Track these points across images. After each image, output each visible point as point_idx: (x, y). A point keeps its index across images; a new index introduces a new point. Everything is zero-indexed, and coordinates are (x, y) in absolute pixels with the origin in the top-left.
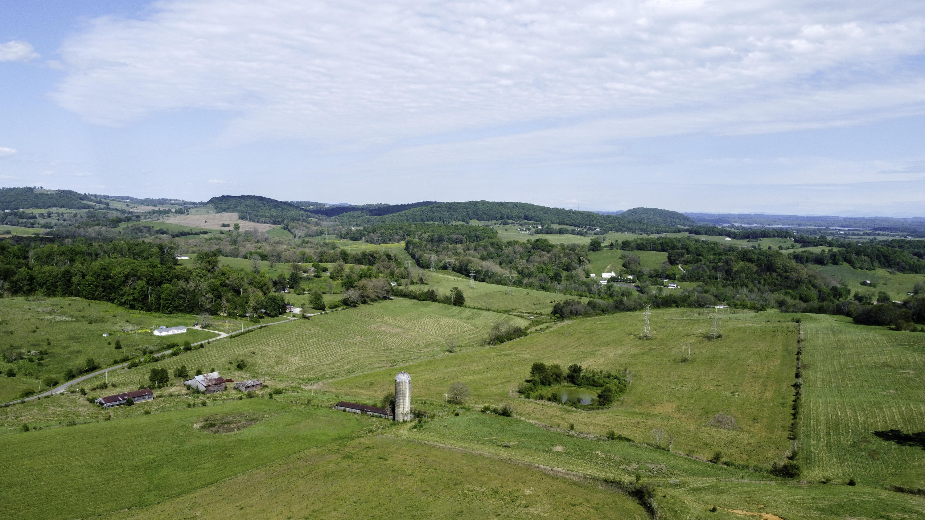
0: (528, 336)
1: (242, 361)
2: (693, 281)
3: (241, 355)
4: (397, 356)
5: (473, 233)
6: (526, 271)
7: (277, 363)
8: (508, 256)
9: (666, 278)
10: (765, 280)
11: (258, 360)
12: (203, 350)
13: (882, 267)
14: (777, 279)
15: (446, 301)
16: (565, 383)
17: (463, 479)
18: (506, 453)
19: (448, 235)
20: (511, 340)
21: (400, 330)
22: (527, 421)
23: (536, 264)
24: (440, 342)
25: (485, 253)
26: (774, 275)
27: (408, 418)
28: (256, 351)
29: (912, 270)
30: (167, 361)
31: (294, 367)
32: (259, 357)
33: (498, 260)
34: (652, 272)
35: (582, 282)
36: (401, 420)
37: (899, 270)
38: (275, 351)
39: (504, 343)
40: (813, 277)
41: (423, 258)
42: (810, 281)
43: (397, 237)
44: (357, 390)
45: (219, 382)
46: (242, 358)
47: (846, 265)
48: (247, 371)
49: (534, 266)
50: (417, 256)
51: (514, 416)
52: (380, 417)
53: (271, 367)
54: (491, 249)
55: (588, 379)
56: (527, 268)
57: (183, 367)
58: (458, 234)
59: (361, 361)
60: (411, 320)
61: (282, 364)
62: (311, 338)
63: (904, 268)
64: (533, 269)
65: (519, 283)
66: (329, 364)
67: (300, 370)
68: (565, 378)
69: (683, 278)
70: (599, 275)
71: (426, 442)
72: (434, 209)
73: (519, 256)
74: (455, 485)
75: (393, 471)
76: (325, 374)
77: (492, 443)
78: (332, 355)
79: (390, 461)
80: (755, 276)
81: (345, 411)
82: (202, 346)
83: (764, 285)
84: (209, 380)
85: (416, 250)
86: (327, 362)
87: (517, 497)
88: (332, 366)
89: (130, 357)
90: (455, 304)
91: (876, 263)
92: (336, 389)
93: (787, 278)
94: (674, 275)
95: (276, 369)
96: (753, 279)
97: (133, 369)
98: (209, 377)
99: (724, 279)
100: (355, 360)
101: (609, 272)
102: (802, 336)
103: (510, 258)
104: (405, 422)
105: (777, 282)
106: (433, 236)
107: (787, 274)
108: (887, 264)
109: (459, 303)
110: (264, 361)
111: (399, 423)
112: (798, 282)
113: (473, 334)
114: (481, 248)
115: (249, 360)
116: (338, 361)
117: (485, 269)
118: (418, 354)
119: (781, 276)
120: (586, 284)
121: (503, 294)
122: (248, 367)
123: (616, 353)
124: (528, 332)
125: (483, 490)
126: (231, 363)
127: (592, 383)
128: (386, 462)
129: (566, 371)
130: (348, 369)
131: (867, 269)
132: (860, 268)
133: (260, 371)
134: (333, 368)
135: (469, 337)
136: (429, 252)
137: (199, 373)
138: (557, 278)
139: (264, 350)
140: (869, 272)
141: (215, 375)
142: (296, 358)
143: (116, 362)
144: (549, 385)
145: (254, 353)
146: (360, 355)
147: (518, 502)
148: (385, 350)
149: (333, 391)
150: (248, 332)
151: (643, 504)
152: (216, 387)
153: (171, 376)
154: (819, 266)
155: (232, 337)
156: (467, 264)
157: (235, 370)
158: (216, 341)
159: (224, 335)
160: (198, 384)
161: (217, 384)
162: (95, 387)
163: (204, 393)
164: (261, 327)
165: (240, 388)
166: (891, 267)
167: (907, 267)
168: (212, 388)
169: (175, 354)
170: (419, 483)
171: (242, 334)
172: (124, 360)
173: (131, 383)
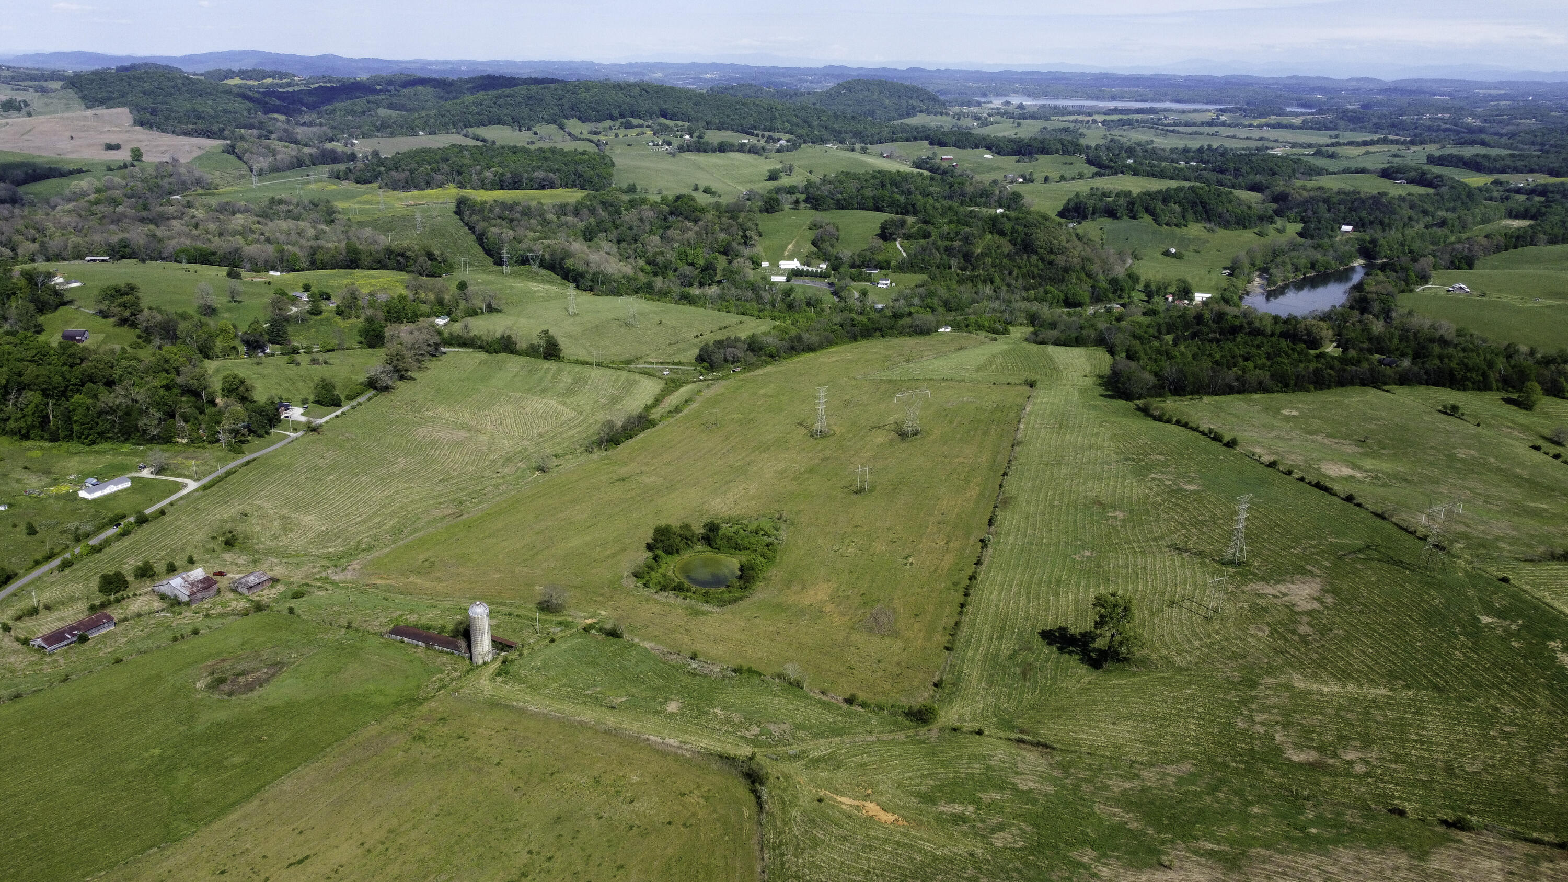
0: (657, 428)
1: (230, 532)
2: (915, 272)
3: (226, 521)
4: (462, 489)
5: (572, 168)
6: (660, 259)
7: (285, 529)
8: (631, 228)
9: (876, 267)
10: (1020, 268)
11: (254, 526)
12: (166, 519)
13: (1197, 221)
14: (1037, 266)
15: (532, 351)
16: (699, 547)
17: (561, 765)
18: (611, 717)
19: (528, 172)
20: (632, 438)
21: (463, 434)
22: (641, 645)
23: (676, 245)
24: (525, 450)
25: (592, 220)
26: (1034, 258)
27: (488, 658)
28: (248, 510)
29: (1238, 224)
30: (116, 547)
31: (311, 535)
32: (254, 520)
33: (614, 235)
34: (856, 257)
35: (747, 283)
36: (481, 662)
37: (1220, 225)
38: (277, 507)
39: (622, 446)
40: (1089, 260)
41: (489, 235)
42: (1083, 268)
43: (439, 178)
44: (411, 579)
45: (207, 583)
46: (228, 526)
47: (1147, 219)
48: (242, 549)
49: (672, 249)
50: (478, 229)
51: (626, 636)
52: (452, 655)
53: (275, 537)
54: (603, 214)
55: (729, 539)
56: (662, 253)
57: (146, 563)
58: (546, 171)
59: (410, 509)
60: (479, 410)
61: (292, 530)
62: (329, 474)
63: (1228, 222)
64: (671, 255)
65: (646, 290)
66: (363, 522)
67: (323, 538)
68: (699, 540)
69: (902, 268)
70: (775, 264)
71: (514, 704)
72: (501, 101)
73: (648, 228)
74: (552, 774)
75: (478, 759)
76: (359, 542)
77: (596, 701)
78: (365, 503)
79: (471, 742)
80: (1006, 261)
81: (402, 642)
82: (162, 512)
83: (1017, 279)
84: (193, 584)
85: (475, 218)
86: (360, 519)
87: (622, 787)
88: (367, 525)
89: (56, 551)
90: (545, 358)
91: (1190, 216)
92: (382, 578)
93: (1051, 263)
94: (888, 262)
95: (284, 541)
96: (1001, 267)
97: (67, 571)
98: (191, 579)
99: (961, 269)
100: (402, 508)
101: (790, 258)
102: (1020, 435)
103: (635, 231)
104: (485, 663)
105: (1036, 271)
106: (503, 174)
107: (1053, 257)
108: (1204, 216)
109: (551, 355)
110: (264, 527)
111: (478, 667)
112: (1066, 270)
113: (575, 427)
114: (585, 211)
115: (240, 528)
116: (375, 513)
117: (593, 268)
118: (493, 482)
119: (1042, 259)
120: (754, 288)
121: (621, 326)
122: (241, 540)
123: (776, 468)
124: (658, 414)
125: (583, 780)
126: (214, 538)
127: (733, 544)
128: (468, 743)
129: (699, 529)
130: (393, 527)
131: (1176, 225)
132: (1167, 224)
133: (261, 546)
134: (370, 529)
135: (571, 433)
136: (499, 221)
137: (172, 569)
138: (707, 274)
139: (260, 507)
140: (1177, 230)
141: (198, 573)
142: (312, 517)
143: (37, 563)
144: (678, 552)
145: (246, 515)
146: (407, 496)
147: (623, 795)
148: (443, 480)
149: (378, 582)
150: (229, 473)
151: (755, 792)
152: (204, 594)
153: (130, 579)
154: (1110, 220)
155: (205, 488)
156: (563, 259)
157: (224, 550)
158: (182, 498)
159: (192, 485)
160: (176, 592)
161: (205, 589)
162: (20, 613)
163: (187, 604)
164: (248, 463)
165: (239, 589)
166: (1210, 221)
167: (1232, 220)
168: (199, 596)
169: (125, 533)
170: (509, 775)
171: (221, 479)
172: (50, 557)
173: (72, 599)
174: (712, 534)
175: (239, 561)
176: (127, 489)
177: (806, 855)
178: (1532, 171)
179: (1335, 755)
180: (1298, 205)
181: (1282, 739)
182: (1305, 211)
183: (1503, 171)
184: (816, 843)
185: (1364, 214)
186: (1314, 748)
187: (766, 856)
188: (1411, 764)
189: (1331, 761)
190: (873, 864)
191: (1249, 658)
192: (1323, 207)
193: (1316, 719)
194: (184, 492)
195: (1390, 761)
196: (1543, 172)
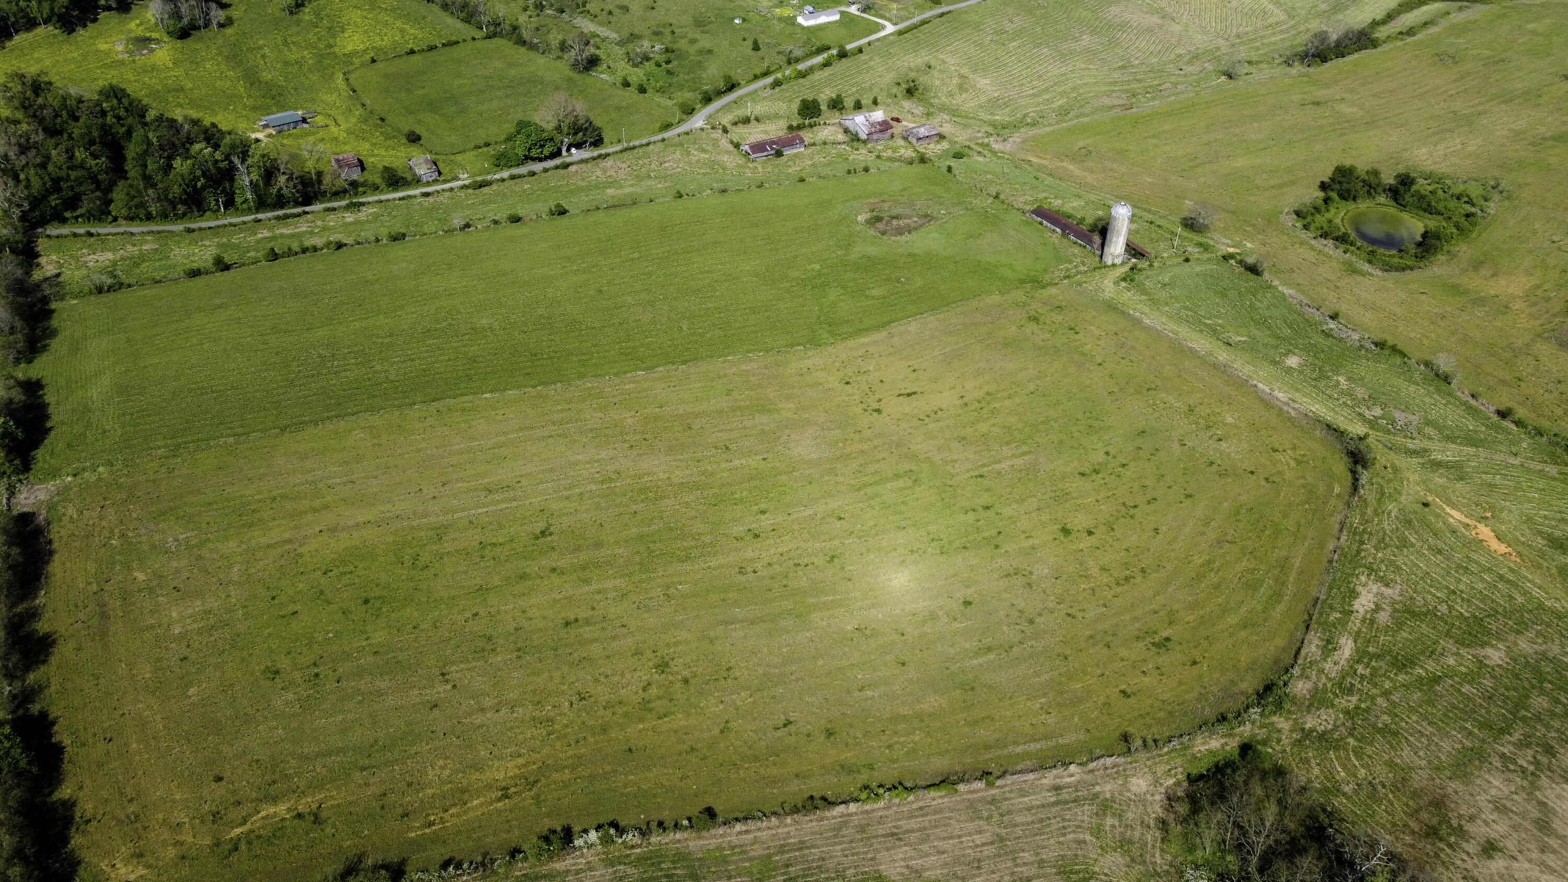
0: (1379, 49)
1: (913, 81)
3: (911, 70)
4: (1139, 81)
7: (962, 88)
11: (934, 80)
12: (863, 57)
16: (1382, 199)
17: (1160, 383)
18: (1224, 355)
20: (1343, 56)
21: (1155, 20)
22: (1280, 288)
24: (1218, 49)
27: (1118, 261)
28: (933, 63)
30: (818, 75)
31: (983, 99)
32: (936, 74)
36: (1109, 263)
38: (958, 65)
39: (1329, 64)
44: (1064, 164)
45: (884, 126)
46: (913, 75)
48: (920, 100)
51: (1266, 276)
52: (1085, 247)
53: (951, 95)
55: (1422, 197)
57: (839, 96)
59: (1081, 91)
61: (966, 91)
62: (1013, 40)
66: (1034, 96)
67: (993, 104)
68: (1384, 191)
71: (1131, 312)
74: (1149, 390)
75: (1083, 354)
76: (1025, 116)
77: (1214, 332)
78: (1040, 77)
79: (1080, 336)
81: (1041, 224)
82: (860, 51)
84: (872, 125)
86: (1031, 92)
87: (1215, 423)
88: (1036, 100)
89: (772, 69)
92: (1038, 157)
95: (958, 99)
97: (777, 89)
98: (872, 120)
100: (1074, 89)
104: (1114, 265)
110: (943, 82)
111: (1106, 267)
113: (1281, 32)
115: (923, 80)
116: (1047, 89)
118: (1173, 79)
122: (920, 91)
123: (1513, 126)
124: (1381, 33)
125: (1178, 405)
126: (899, 84)
127: (1424, 205)
128: (1077, 337)
130: (1061, 107)
133: (937, 101)
134: (1039, 104)
135: (1273, 39)
137: (858, 106)
139: (943, 62)
141: (878, 115)
142: (987, 81)
143: (756, 77)
144: (1354, 199)
145: (930, 67)
146: (1081, 78)
147: (1213, 431)
148: (1123, 67)
149: (1034, 160)
150: (924, 22)
151: (1354, 472)
152: (880, 135)
153: (824, 107)
155: (900, 33)
157: (904, 98)
158: (879, 40)
159: (890, 28)
160: (858, 129)
161: (881, 131)
162: (736, 119)
163: (865, 142)
164: (942, 15)
165: (910, 138)
168: (875, 137)
169: (826, 64)
170: (1107, 378)
171: (916, 27)
172: (766, 74)
173: (777, 116)
174: (1401, 188)
175: (915, 111)
176: (836, 22)
177: (1388, 551)
184: (1404, 544)
187: (1344, 538)
190: (1462, 587)
194: (882, 34)
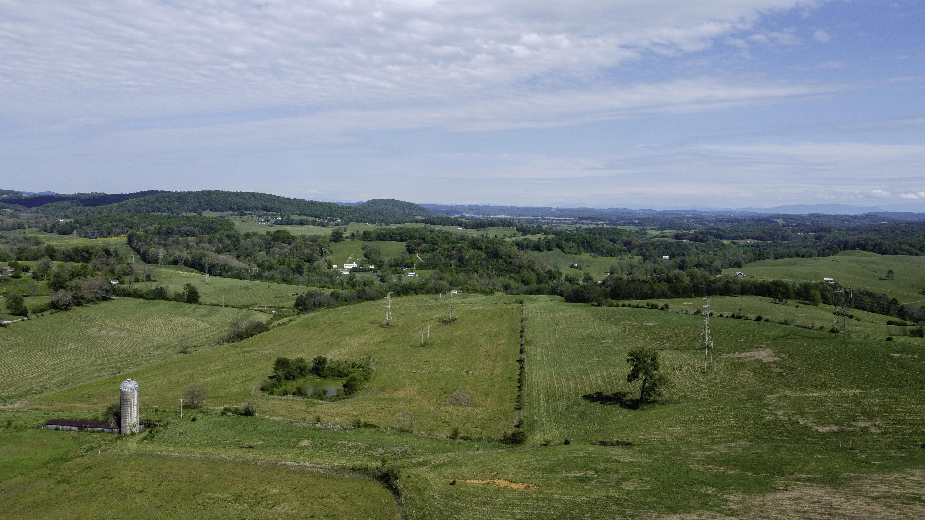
0: (270, 331)
2: (430, 269)
4: (121, 362)
5: (206, 225)
6: (266, 264)
8: (246, 249)
9: (405, 267)
10: (492, 266)
13: (586, 252)
14: (503, 265)
15: (178, 298)
16: (310, 376)
17: (203, 488)
18: (250, 454)
19: (177, 227)
20: (252, 336)
21: (124, 333)
22: (271, 418)
23: (277, 256)
24: (172, 343)
25: (220, 245)
26: (500, 261)
27: (136, 430)
29: (608, 253)
33: (235, 253)
34: (392, 261)
35: (324, 273)
36: (129, 432)
37: (599, 254)
39: (245, 340)
40: (532, 262)
41: (149, 252)
42: (530, 266)
43: (118, 230)
44: (72, 404)
47: (558, 250)
49: (275, 258)
50: (142, 250)
51: (257, 414)
52: (103, 431)
54: (227, 241)
55: (333, 370)
56: (267, 260)
58: (189, 226)
59: (76, 371)
60: (137, 321)
62: (10, 349)
63: (603, 252)
64: (274, 261)
65: (258, 277)
66: (35, 378)
68: (310, 371)
69: (421, 267)
70: (341, 266)
71: (159, 453)
72: (160, 199)
73: (258, 248)
74: (194, 495)
75: (121, 490)
76: (30, 390)
77: (235, 445)
78: (38, 367)
79: (116, 479)
80: (484, 263)
81: (57, 429)
83: (492, 270)
85: (140, 244)
86: (32, 376)
87: (263, 498)
88: (38, 380)
90: (188, 302)
91: (581, 249)
92: (46, 405)
93: (511, 263)
94: (413, 263)
96: (482, 266)
99: (457, 266)
100: (70, 370)
101: (351, 262)
102: (524, 316)
103: (249, 251)
104: (133, 434)
105: (503, 267)
106: (161, 228)
107: (511, 260)
108: (589, 249)
109: (193, 300)
111: (125, 436)
112: (520, 267)
113: (211, 332)
114: (216, 240)
116: (46, 373)
117: (222, 263)
118: (146, 358)
119: (506, 262)
120: (329, 276)
121: (241, 289)
123: (360, 342)
124: (270, 326)
125: (226, 496)
127: (337, 373)
128: (112, 481)
129: (310, 364)
130: (59, 382)
131: (575, 254)
132: (569, 253)
134: (40, 382)
135: (206, 336)
136: (157, 245)
138: (298, 270)
140: (576, 256)
144: (294, 379)
146: (74, 364)
147: (264, 503)
148: (106, 356)
149: (42, 407)
151: (390, 486)
154: (537, 252)
156: (201, 258)
166: (593, 251)
167: (605, 251)
170: (152, 498)
174: (320, 367)
178: (748, 238)
179: (851, 426)
180: (638, 246)
181: (804, 422)
182: (642, 250)
183: (734, 239)
184: (459, 510)
185: (673, 250)
186: (833, 424)
188: (910, 424)
189: (852, 429)
191: (747, 388)
192: (651, 248)
193: (821, 409)
195: (894, 424)
196: (753, 238)
